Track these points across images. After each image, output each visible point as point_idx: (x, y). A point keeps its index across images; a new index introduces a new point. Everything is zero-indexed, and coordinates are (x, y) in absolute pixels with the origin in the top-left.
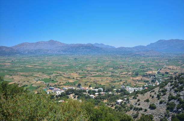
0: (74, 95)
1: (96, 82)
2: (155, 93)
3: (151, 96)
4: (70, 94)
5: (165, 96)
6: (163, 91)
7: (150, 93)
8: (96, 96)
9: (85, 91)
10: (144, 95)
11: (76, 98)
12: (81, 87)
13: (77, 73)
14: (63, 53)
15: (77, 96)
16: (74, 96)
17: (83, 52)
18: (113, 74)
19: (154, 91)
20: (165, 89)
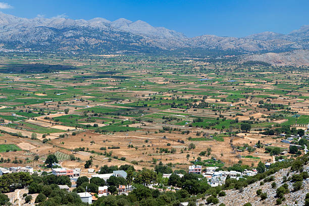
0: (27, 191)
1: (108, 151)
2: (274, 186)
3: (259, 193)
4: (12, 190)
5: (299, 193)
6: (294, 179)
7: (261, 184)
8: (100, 195)
9: (65, 180)
10: (241, 192)
11: (33, 201)
12: (57, 167)
13: (46, 118)
14: (6, 51)
15: (34, 196)
16: (25, 195)
17: (77, 48)
18: (167, 126)
19: (271, 180)
20: (305, 171)
